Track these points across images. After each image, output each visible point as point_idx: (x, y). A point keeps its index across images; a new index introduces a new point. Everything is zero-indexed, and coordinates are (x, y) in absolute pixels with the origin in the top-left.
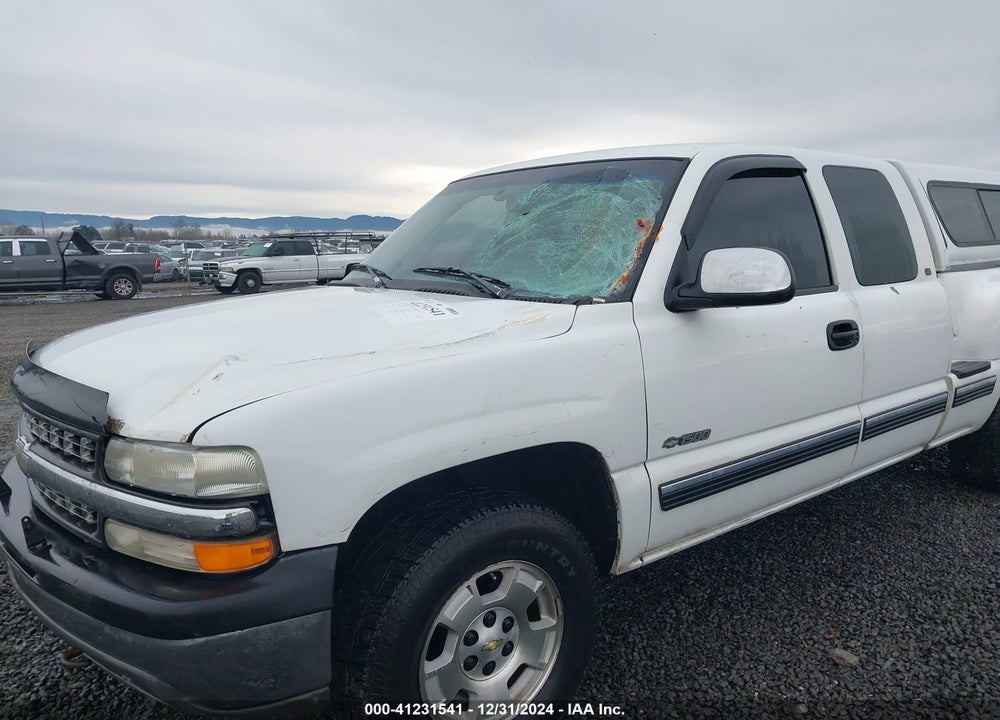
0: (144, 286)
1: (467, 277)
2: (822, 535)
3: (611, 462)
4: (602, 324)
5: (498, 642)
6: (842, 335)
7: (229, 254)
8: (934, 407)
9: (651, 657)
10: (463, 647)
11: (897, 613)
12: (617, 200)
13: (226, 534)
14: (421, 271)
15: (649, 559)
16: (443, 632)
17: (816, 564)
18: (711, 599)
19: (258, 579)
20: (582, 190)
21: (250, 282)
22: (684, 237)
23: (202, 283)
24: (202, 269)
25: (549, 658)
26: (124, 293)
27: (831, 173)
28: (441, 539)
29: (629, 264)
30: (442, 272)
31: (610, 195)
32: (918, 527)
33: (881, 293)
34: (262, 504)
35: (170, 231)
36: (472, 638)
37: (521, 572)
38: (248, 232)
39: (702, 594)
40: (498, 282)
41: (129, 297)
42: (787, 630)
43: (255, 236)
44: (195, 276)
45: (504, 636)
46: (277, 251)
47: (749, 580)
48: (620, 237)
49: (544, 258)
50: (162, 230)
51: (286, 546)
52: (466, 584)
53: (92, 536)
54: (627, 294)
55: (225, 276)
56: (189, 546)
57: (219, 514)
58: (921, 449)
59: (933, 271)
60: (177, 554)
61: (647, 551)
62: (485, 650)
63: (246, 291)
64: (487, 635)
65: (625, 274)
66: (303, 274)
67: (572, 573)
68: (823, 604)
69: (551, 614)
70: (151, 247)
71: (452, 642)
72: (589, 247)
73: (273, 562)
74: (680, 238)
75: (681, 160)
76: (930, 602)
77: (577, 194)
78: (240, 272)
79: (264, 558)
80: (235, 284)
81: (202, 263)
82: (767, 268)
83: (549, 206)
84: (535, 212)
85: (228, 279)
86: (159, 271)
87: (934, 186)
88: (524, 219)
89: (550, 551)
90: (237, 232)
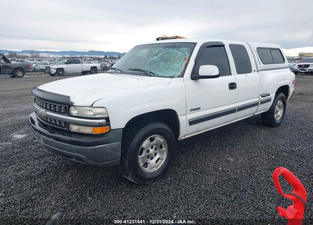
0: (26, 73)
1: (144, 71)
2: (228, 137)
3: (178, 114)
4: (176, 83)
5: (154, 152)
6: (232, 86)
7: (52, 63)
8: (255, 104)
9: (187, 161)
10: (146, 153)
11: (244, 151)
12: (179, 53)
13: (100, 125)
14: (131, 70)
15: (186, 137)
16: (142, 149)
17: (226, 143)
18: (201, 150)
19: (107, 135)
20: (171, 50)
21: (61, 72)
22: (195, 62)
23: (45, 72)
24: (45, 68)
25: (165, 157)
26: (20, 75)
27: (231, 46)
28: (139, 132)
29: (183, 68)
30: (136, 70)
31: (178, 51)
32: (252, 135)
33: (243, 76)
34: (107, 119)
35: (29, 55)
36: (148, 151)
37: (159, 138)
38: (55, 56)
39: (198, 149)
40: (151, 73)
41: (21, 77)
42: (218, 155)
43: (58, 57)
44: (42, 70)
45: (155, 151)
46: (69, 63)
47: (210, 146)
48: (180, 62)
49: (162, 67)
50: (26, 55)
51: (112, 128)
52: (148, 139)
53: (65, 129)
54: (182, 76)
55: (52, 70)
56: (92, 128)
57: (98, 121)
58: (252, 115)
59: (256, 71)
60: (88, 130)
61: (186, 135)
62: (151, 154)
63: (59, 75)
64: (151, 151)
65: (182, 71)
66: (77, 70)
67: (170, 138)
68: (227, 150)
69: (165, 147)
70: (25, 60)
71: (144, 152)
72: (173, 64)
73: (109, 131)
74: (194, 62)
75: (195, 43)
76: (252, 149)
77: (170, 51)
78: (57, 69)
79: (108, 130)
80: (56, 73)
81: (45, 66)
82: (213, 70)
83: (162, 54)
84: (159, 55)
85: (54, 71)
86: (31, 69)
87: (258, 48)
88: (157, 57)
89: (165, 133)
90: (51, 56)
